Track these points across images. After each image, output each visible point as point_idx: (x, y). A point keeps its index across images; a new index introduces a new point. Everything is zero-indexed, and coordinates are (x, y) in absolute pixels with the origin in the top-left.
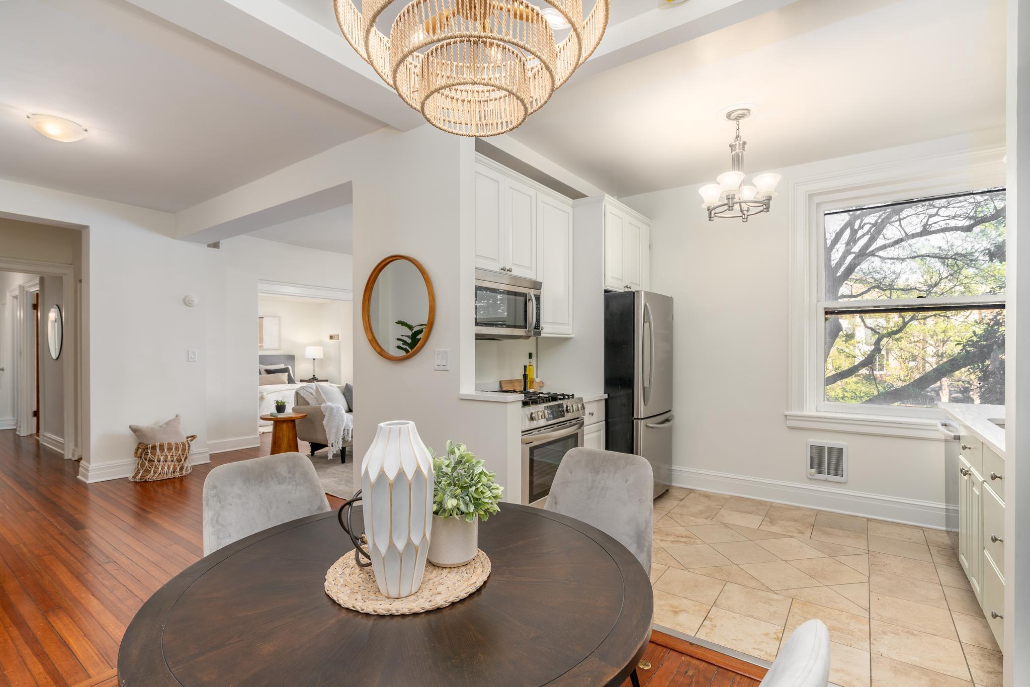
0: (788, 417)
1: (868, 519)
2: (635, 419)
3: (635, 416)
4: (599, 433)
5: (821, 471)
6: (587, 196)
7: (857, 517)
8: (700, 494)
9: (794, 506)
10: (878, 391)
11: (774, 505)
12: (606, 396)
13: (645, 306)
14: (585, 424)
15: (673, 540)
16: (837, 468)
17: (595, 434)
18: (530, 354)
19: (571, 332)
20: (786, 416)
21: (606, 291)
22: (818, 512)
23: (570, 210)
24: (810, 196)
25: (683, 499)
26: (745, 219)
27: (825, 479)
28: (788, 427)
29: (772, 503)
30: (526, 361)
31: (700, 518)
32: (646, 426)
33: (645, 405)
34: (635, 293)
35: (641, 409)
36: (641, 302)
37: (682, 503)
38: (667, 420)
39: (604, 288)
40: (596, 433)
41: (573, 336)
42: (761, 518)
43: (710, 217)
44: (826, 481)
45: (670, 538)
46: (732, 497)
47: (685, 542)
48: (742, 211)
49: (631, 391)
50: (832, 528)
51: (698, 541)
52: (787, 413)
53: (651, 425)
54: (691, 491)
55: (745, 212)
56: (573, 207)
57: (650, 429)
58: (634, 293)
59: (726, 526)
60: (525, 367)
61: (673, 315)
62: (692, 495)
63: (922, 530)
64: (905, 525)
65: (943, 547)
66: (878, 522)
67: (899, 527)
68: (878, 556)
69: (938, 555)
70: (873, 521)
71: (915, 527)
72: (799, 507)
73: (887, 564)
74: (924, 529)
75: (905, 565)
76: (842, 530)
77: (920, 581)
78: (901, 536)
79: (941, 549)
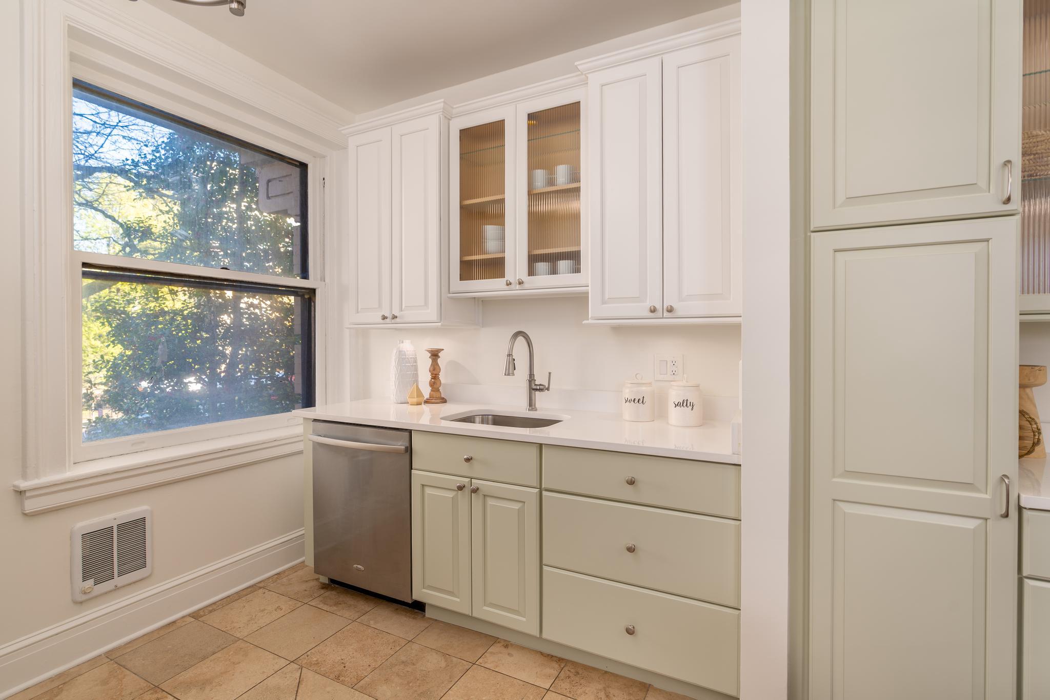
1: (195, 615)
7: (174, 622)
9: (51, 679)
20: (22, 492)
50: (186, 669)
63: (261, 588)
64: (237, 593)
65: (316, 595)
66: (211, 612)
67: (240, 601)
68: (315, 659)
69: (335, 608)
70: (202, 613)
71: (250, 590)
72: (60, 676)
73: (342, 661)
74: (261, 585)
75: (352, 647)
76: (204, 658)
77: (397, 654)
78: (266, 611)
79: (321, 598)
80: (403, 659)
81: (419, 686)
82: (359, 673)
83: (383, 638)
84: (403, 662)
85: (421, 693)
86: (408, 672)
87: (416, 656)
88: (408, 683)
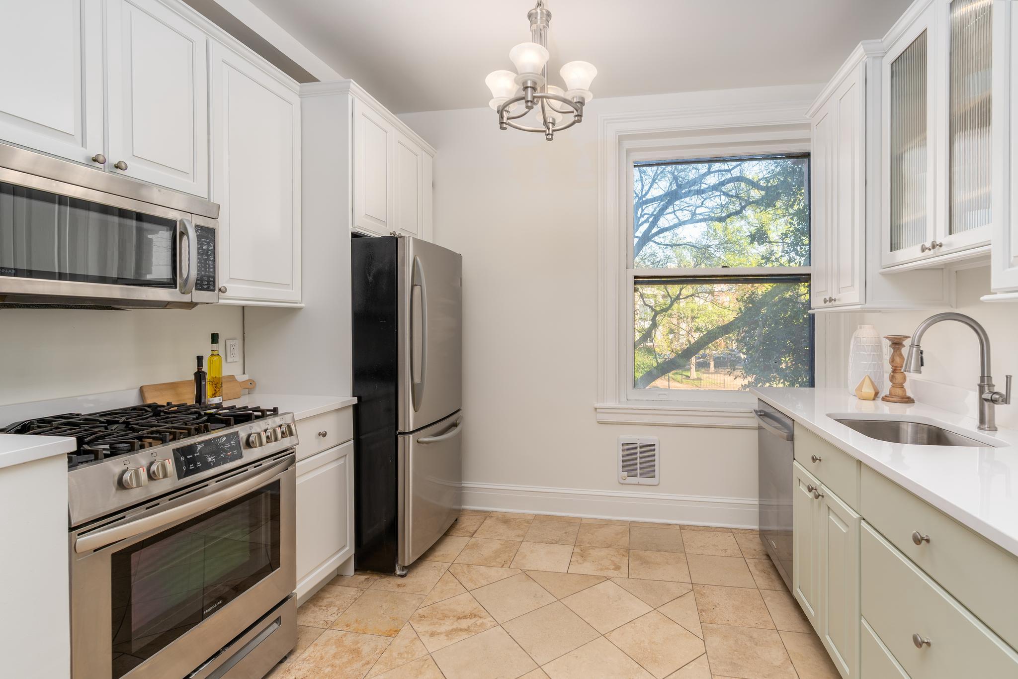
0: (598, 410)
1: (682, 527)
2: (400, 433)
3: (401, 429)
4: (341, 461)
5: (632, 475)
6: (317, 80)
7: (670, 525)
8: (498, 519)
9: (606, 520)
10: (657, 363)
11: (584, 521)
12: (355, 401)
13: (415, 260)
14: (297, 459)
15: (450, 628)
16: (649, 470)
17: (334, 465)
18: (213, 335)
19: (299, 298)
20: (596, 409)
21: (354, 235)
22: (632, 524)
23: (296, 100)
24: (621, 139)
25: (476, 532)
26: (550, 137)
27: (637, 483)
28: (598, 422)
29: (581, 519)
30: (205, 348)
31: (494, 566)
32: (418, 442)
33: (415, 410)
34: (399, 239)
35: (409, 417)
36: (408, 256)
37: (473, 540)
38: (455, 425)
39: (351, 229)
40: (335, 462)
41: (302, 305)
42: (569, 549)
43: (502, 123)
44: (639, 484)
45: (447, 626)
46: (536, 517)
47: (467, 630)
48: (545, 123)
49: (393, 390)
50: (647, 550)
51: (488, 621)
52: (597, 405)
53: (426, 440)
54: (486, 515)
55: (551, 125)
56: (301, 96)
57: (425, 445)
58: (397, 239)
59: (527, 575)
60: (200, 359)
61: (461, 279)
62: (488, 522)
63: (732, 532)
64: (716, 528)
65: (757, 557)
66: (691, 530)
67: (711, 533)
68: (705, 592)
69: (758, 573)
70: (686, 528)
71: (725, 530)
72: (610, 521)
73: (717, 605)
74: (733, 530)
75: (734, 602)
76: (659, 551)
77: (756, 629)
78: (716, 547)
79: (757, 561)
80: (755, 635)
81: (739, 659)
82: (717, 619)
83: (761, 613)
84: (751, 637)
85: (734, 663)
86: (746, 645)
87: (767, 641)
88: (736, 651)
